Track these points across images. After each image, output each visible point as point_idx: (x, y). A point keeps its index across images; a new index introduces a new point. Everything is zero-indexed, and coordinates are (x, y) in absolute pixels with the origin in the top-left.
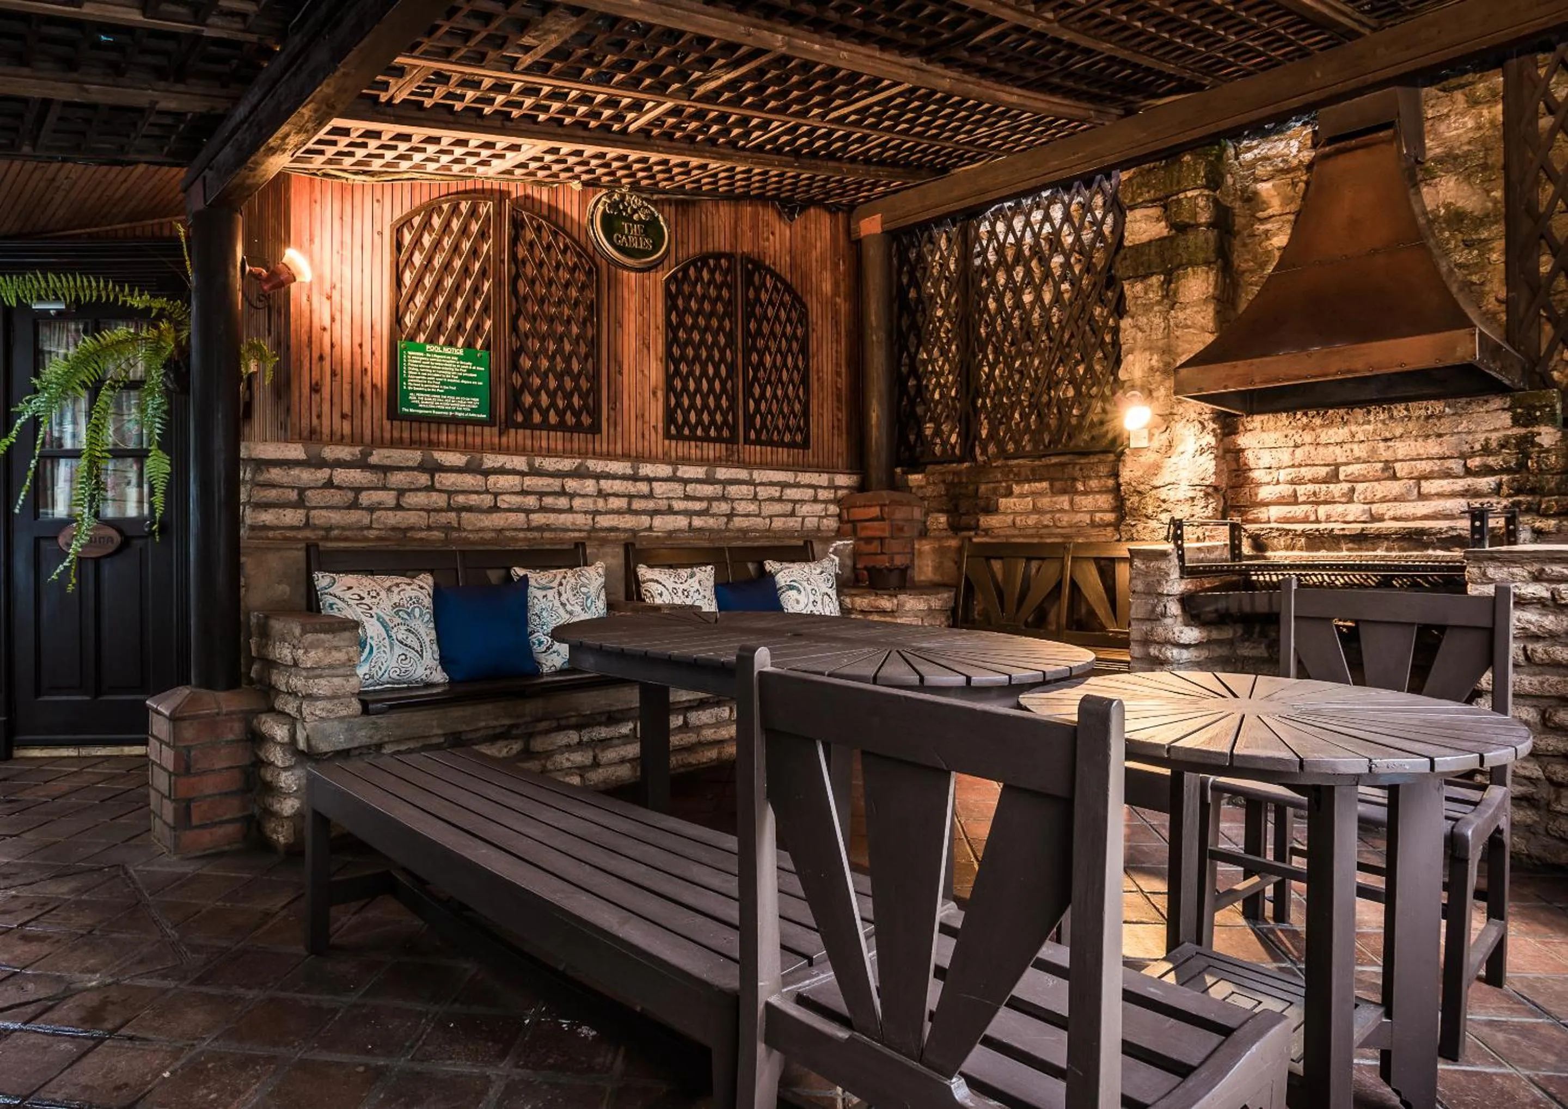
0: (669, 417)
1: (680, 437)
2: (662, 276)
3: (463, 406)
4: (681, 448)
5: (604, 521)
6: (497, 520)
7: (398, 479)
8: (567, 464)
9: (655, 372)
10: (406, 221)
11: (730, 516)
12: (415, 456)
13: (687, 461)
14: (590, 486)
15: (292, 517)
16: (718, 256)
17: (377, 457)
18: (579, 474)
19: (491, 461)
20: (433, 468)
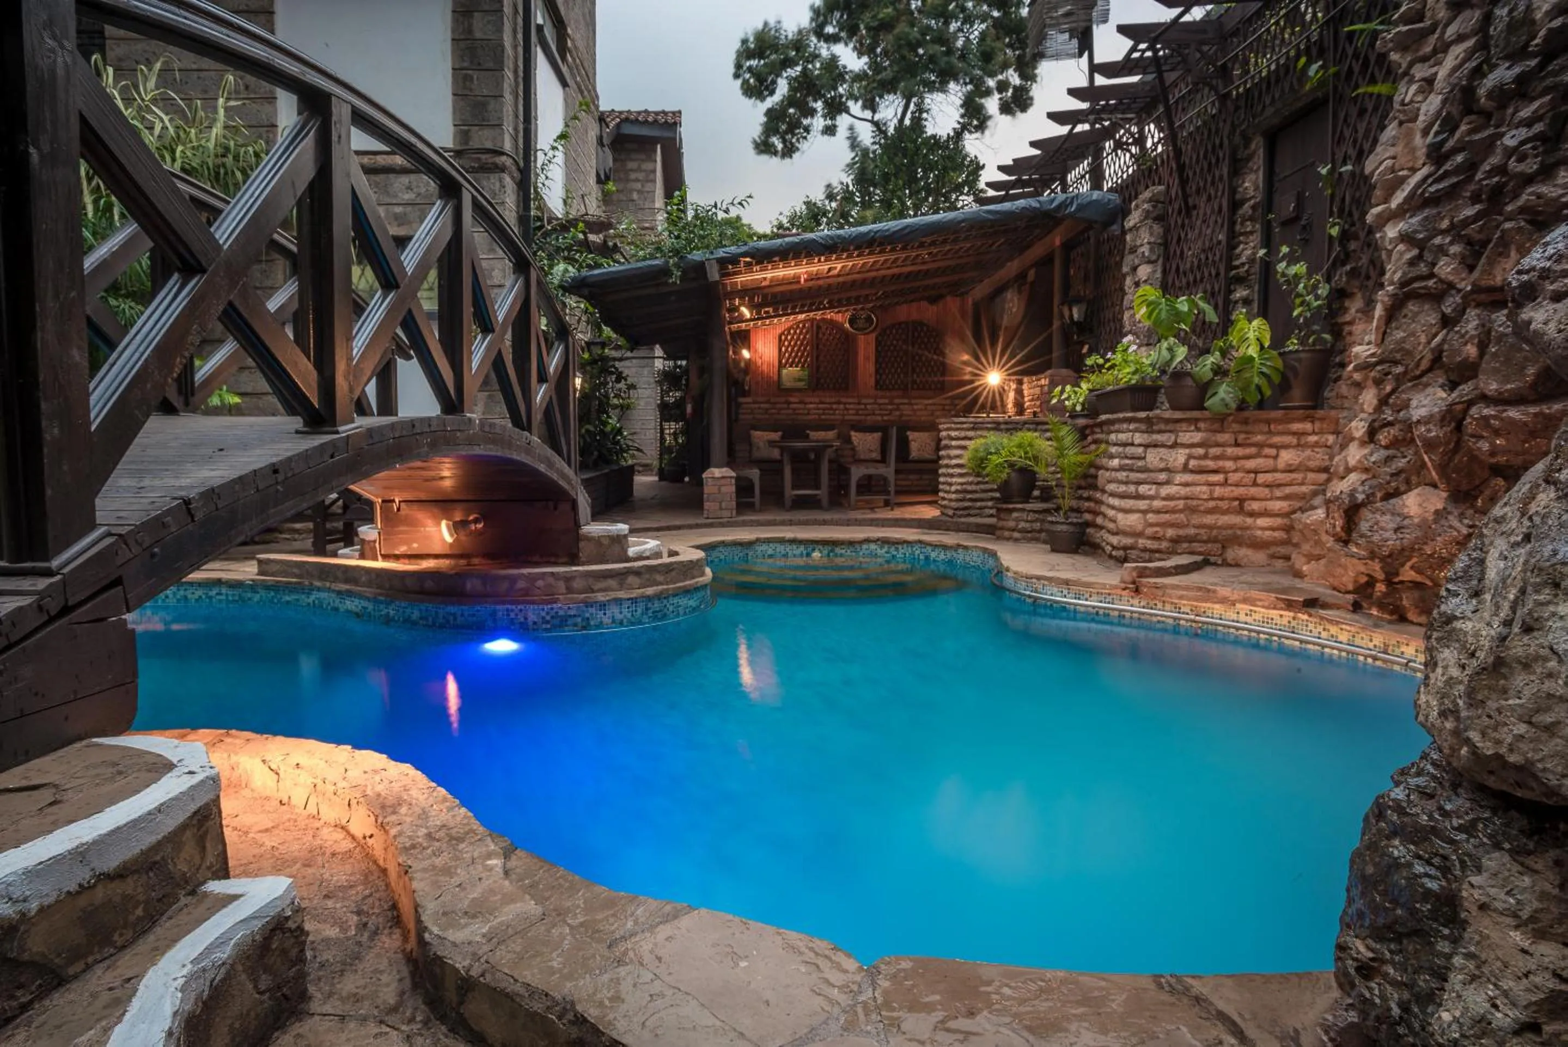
0: (877, 382)
1: (881, 389)
2: (874, 335)
3: (801, 385)
4: (880, 393)
5: (847, 418)
6: (810, 417)
7: (778, 406)
8: (833, 400)
9: (871, 368)
10: (783, 333)
11: (901, 416)
12: (783, 400)
13: (882, 397)
14: (842, 406)
15: (750, 417)
16: (900, 324)
17: (773, 400)
18: (839, 403)
19: (808, 400)
20: (790, 403)
